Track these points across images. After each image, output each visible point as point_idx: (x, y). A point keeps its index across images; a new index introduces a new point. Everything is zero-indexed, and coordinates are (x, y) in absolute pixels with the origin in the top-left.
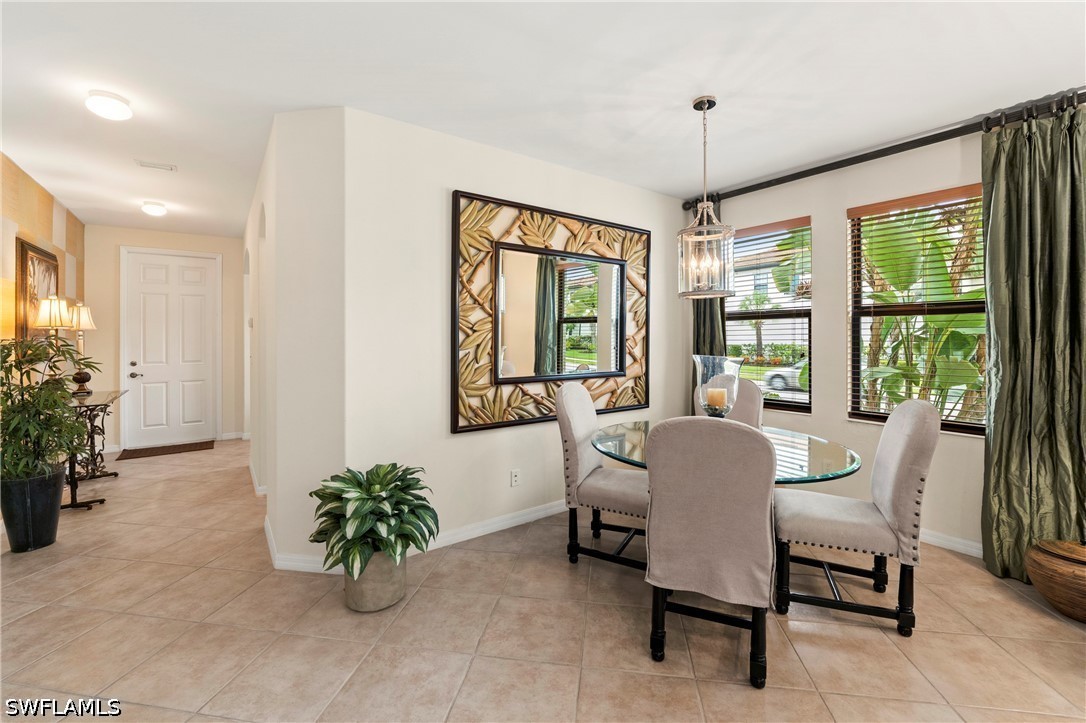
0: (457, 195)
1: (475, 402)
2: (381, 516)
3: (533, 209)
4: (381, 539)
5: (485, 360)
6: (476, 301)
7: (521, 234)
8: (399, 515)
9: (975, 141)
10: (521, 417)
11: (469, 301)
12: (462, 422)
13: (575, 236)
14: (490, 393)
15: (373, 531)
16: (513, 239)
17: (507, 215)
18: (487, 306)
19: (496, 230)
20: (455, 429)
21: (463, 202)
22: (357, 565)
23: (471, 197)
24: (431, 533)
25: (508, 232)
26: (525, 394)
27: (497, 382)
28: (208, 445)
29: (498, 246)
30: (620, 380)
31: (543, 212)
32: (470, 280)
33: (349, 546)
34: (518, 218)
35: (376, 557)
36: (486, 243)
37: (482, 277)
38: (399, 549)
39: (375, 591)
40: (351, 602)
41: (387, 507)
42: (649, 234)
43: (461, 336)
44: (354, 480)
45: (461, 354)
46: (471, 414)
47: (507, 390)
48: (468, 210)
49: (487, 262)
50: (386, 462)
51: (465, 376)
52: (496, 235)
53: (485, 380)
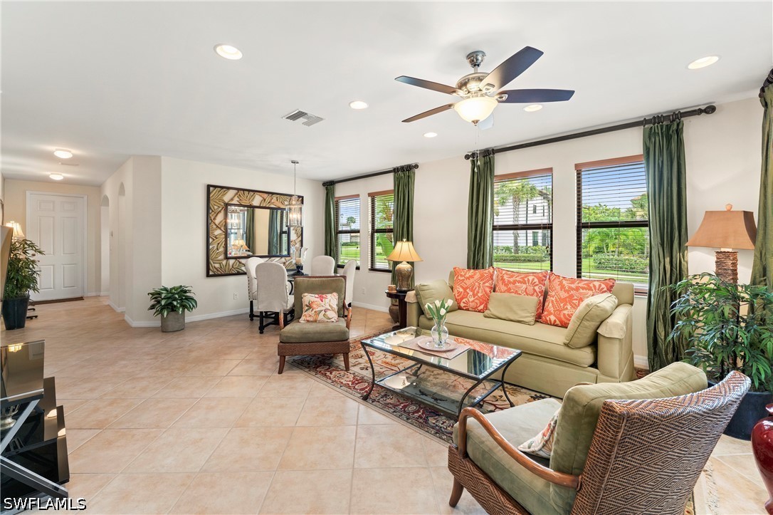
0: (209, 186)
1: (217, 266)
2: (175, 299)
3: (244, 190)
4: (175, 306)
5: (221, 249)
6: (217, 226)
7: (238, 199)
8: (181, 300)
9: (392, 175)
10: (238, 272)
11: (215, 227)
12: (211, 273)
13: (265, 200)
14: (224, 262)
15: (171, 303)
16: (235, 202)
17: (232, 193)
18: (222, 228)
19: (227, 198)
20: (208, 275)
21: (211, 189)
22: (165, 313)
23: (215, 187)
24: (193, 306)
25: (232, 199)
26: (240, 263)
27: (227, 258)
28: (81, 299)
29: (227, 205)
30: (287, 258)
31: (249, 191)
32: (214, 219)
33: (163, 308)
34: (237, 194)
35: (173, 313)
36: (223, 204)
37: (220, 218)
38: (181, 310)
39: (172, 324)
40: (164, 330)
41: (177, 296)
42: (303, 197)
43: (211, 240)
44: (165, 289)
45: (211, 247)
46: (215, 270)
47: (231, 262)
48: (214, 192)
49: (222, 212)
50: (177, 285)
51: (212, 255)
52: (226, 201)
53: (222, 257)
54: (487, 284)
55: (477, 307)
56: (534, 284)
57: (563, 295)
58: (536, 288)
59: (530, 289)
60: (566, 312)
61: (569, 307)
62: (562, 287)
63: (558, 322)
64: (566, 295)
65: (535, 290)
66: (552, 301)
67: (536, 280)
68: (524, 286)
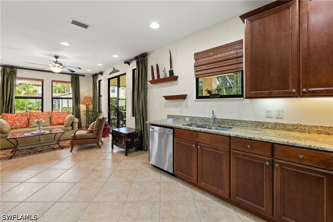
54: (25, 118)
55: (22, 127)
56: (47, 115)
57: (57, 117)
58: (48, 116)
59: (46, 117)
60: (59, 121)
61: (60, 119)
62: (57, 115)
63: (57, 124)
64: (58, 117)
65: (47, 117)
66: (54, 119)
67: (47, 114)
68: (44, 116)
